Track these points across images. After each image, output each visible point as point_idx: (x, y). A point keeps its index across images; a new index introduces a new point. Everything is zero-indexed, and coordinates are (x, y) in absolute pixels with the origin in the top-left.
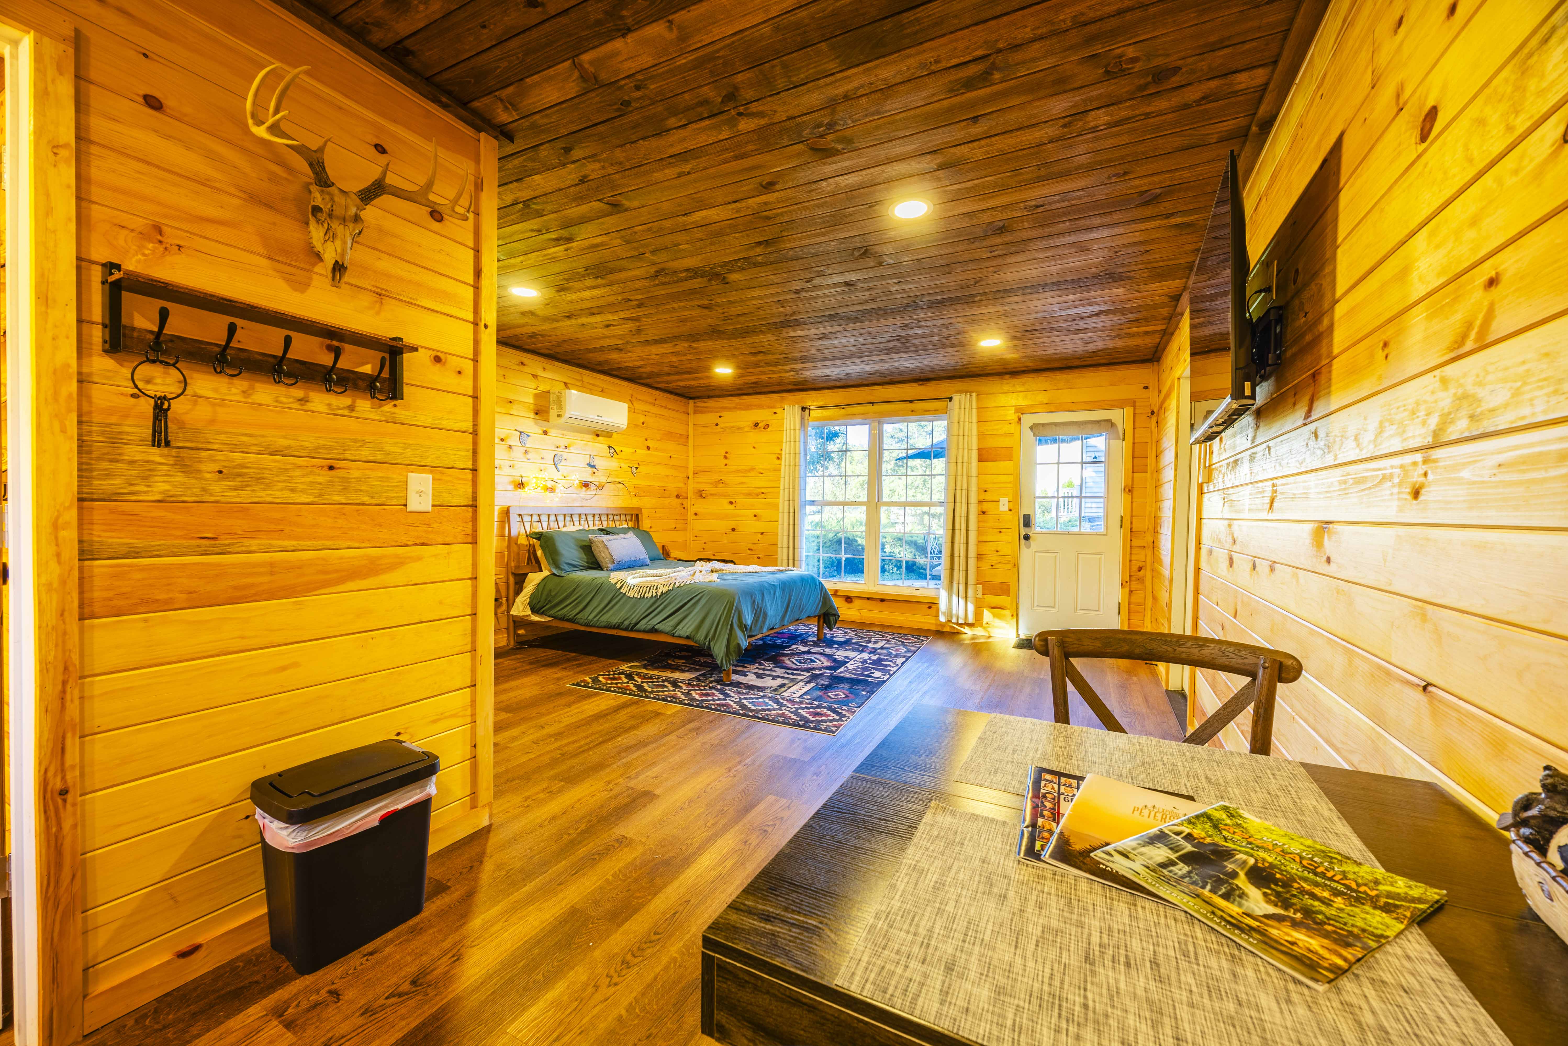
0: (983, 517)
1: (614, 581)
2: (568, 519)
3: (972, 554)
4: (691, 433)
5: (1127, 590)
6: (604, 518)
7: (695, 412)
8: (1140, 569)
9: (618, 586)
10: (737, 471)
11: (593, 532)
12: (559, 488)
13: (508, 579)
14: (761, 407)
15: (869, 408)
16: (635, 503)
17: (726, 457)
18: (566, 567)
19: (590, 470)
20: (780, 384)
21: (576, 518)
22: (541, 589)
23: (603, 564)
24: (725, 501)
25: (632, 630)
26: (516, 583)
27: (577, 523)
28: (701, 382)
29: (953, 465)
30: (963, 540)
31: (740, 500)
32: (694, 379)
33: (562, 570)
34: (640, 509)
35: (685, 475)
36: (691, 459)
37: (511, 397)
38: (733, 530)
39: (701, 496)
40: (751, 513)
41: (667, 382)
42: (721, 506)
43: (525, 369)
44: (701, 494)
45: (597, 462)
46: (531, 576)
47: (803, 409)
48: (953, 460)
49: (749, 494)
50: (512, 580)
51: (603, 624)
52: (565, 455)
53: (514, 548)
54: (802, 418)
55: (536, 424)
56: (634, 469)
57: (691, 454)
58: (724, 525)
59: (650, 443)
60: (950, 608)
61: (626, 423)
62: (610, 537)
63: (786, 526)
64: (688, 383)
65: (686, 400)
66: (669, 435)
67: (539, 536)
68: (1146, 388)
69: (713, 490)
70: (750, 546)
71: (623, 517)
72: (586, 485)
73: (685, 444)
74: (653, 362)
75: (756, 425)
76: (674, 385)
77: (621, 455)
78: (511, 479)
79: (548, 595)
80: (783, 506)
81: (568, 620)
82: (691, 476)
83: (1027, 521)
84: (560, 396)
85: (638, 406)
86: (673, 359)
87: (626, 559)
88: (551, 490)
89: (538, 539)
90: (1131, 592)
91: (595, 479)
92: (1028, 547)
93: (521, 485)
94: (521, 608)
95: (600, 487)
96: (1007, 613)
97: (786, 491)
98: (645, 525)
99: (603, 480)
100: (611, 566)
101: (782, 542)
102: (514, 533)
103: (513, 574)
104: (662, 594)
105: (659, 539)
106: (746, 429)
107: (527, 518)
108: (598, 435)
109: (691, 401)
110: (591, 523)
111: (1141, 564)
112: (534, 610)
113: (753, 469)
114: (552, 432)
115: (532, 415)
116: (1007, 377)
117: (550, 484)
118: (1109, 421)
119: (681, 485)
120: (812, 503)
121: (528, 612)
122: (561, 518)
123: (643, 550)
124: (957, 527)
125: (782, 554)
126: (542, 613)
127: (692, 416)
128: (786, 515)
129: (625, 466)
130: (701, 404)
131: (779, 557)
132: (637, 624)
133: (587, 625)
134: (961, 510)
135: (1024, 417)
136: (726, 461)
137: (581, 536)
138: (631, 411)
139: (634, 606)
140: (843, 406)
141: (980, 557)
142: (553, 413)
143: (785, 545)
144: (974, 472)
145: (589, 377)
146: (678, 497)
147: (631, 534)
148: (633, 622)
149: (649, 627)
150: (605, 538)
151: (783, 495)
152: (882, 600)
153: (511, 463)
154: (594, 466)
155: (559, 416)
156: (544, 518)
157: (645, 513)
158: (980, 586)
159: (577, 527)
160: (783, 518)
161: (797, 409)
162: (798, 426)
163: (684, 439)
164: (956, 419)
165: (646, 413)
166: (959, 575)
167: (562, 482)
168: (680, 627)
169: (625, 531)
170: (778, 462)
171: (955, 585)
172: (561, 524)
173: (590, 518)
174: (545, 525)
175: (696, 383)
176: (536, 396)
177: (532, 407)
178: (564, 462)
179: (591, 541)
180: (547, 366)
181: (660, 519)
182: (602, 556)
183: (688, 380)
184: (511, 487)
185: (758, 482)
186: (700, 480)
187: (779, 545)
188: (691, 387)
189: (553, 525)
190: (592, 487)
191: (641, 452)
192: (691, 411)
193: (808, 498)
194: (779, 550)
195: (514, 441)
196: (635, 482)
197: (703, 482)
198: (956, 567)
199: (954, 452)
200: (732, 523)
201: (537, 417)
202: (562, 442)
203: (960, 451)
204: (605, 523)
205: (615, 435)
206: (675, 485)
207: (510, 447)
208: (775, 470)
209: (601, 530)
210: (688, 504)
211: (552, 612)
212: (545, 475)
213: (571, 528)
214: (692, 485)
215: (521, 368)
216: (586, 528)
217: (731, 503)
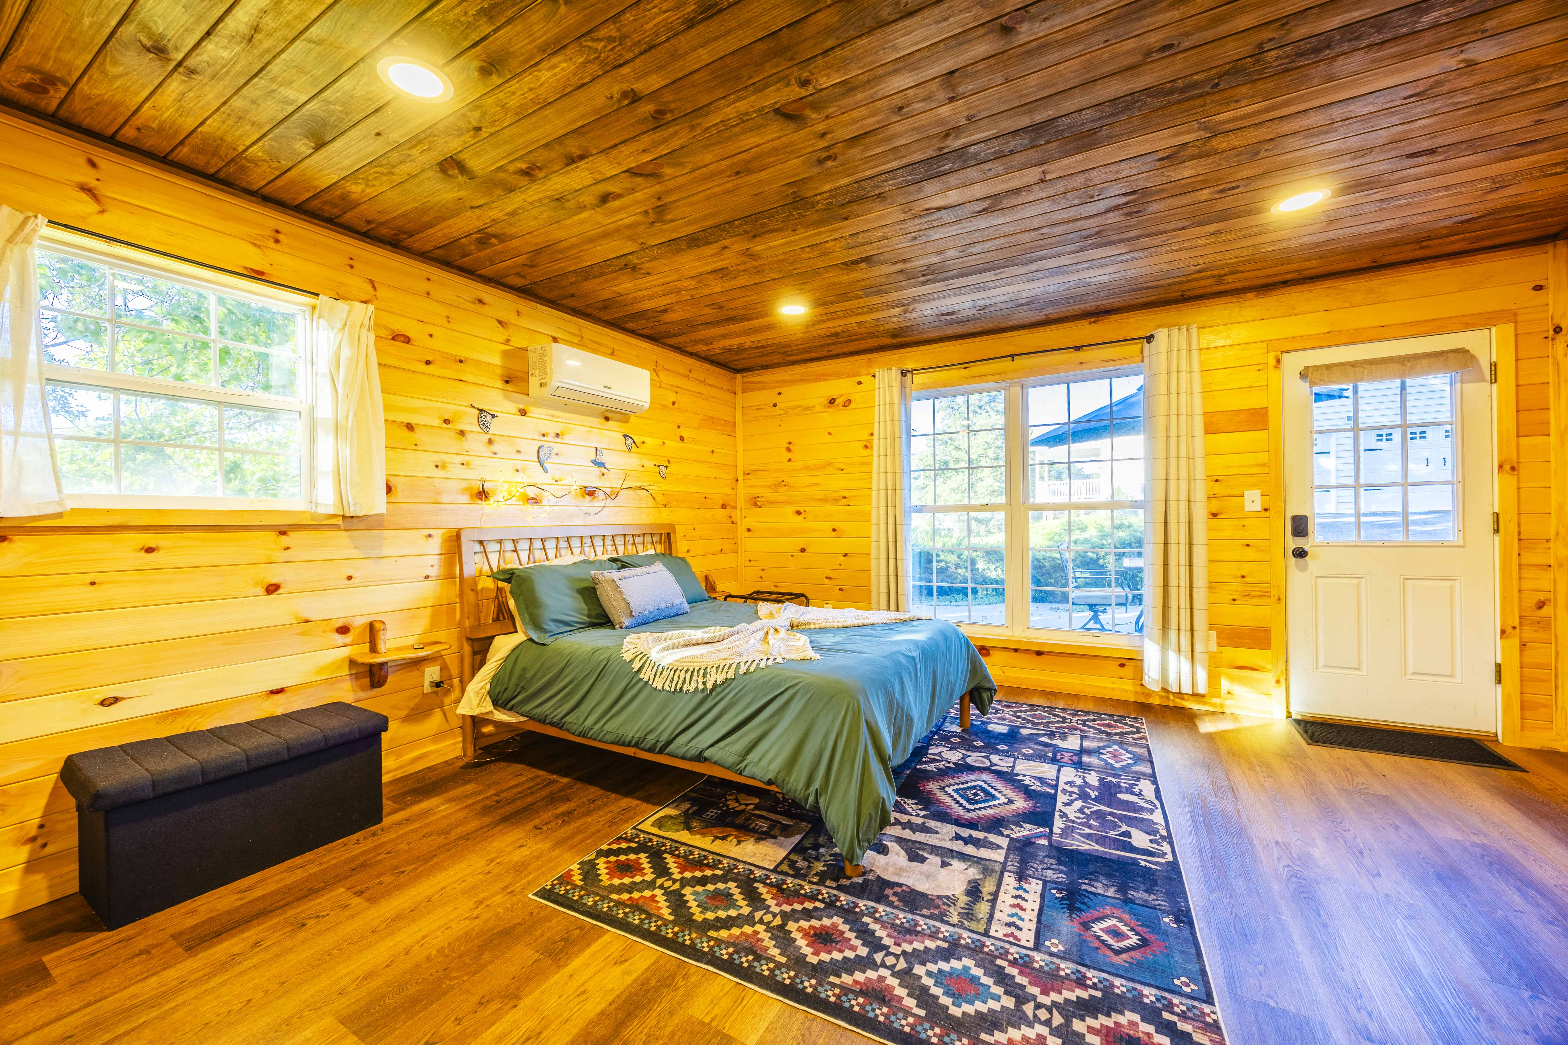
0: (1215, 522)
1: (628, 657)
2: (563, 544)
3: (1200, 581)
4: (739, 420)
5: (1516, 642)
6: (619, 541)
7: (744, 390)
8: (1541, 605)
9: (636, 666)
10: (806, 468)
11: (599, 564)
12: (547, 498)
13: (461, 648)
14: (839, 375)
15: (1007, 364)
16: (665, 517)
17: (789, 450)
18: (552, 627)
19: (597, 470)
20: (872, 335)
21: (575, 543)
22: (509, 666)
23: (614, 618)
24: (790, 510)
25: (661, 752)
26: (475, 653)
27: (577, 551)
28: (755, 338)
29: (1161, 441)
30: (1184, 560)
31: (812, 508)
32: (747, 332)
33: (544, 631)
34: (672, 527)
35: (732, 477)
36: (740, 454)
37: (462, 353)
38: (803, 550)
39: (755, 505)
40: (827, 526)
41: (707, 341)
42: (786, 517)
43: (485, 309)
44: (755, 502)
45: (606, 458)
46: (499, 641)
47: (903, 373)
48: (1162, 432)
49: (824, 500)
50: (467, 649)
51: (609, 737)
52: (556, 448)
53: (471, 597)
54: (903, 386)
55: (507, 398)
56: (662, 469)
57: (740, 449)
58: (792, 544)
59: (683, 432)
60: (1164, 670)
61: (648, 398)
62: (626, 572)
63: (883, 545)
64: (734, 342)
65: (732, 375)
66: (710, 422)
67: (509, 576)
68: (1538, 288)
69: (771, 496)
70: (828, 573)
71: (648, 539)
72: (591, 493)
73: (732, 434)
74: (685, 296)
75: (832, 401)
76: (717, 346)
77: (643, 448)
78: (464, 485)
79: (521, 677)
80: (878, 515)
81: (552, 724)
82: (741, 478)
83: (1300, 526)
84: (543, 354)
85: (664, 377)
86: (717, 287)
87: (651, 608)
88: (535, 501)
89: (508, 581)
90: (1523, 645)
91: (606, 484)
92: (1304, 569)
93: (482, 495)
94: (475, 702)
95: (613, 495)
96: (1268, 678)
97: (882, 494)
98: (681, 548)
99: (617, 484)
100: (627, 622)
101: (878, 566)
102: (469, 570)
103: (468, 639)
104: (715, 686)
105: (699, 567)
106: (818, 408)
107: (493, 547)
108: (607, 419)
109: (739, 376)
110: (599, 550)
111: (1542, 597)
112: (498, 702)
113: (830, 464)
114: (534, 411)
115: (500, 384)
116: (1250, 295)
117: (532, 492)
118: (1463, 351)
119: (728, 491)
120: (919, 509)
121: (488, 706)
122: (551, 544)
123: (677, 589)
124: (1173, 539)
125: (879, 585)
126: (511, 709)
127: (739, 395)
128: (883, 527)
129: (649, 464)
130: (753, 378)
131: (874, 588)
132: (669, 743)
133: (582, 735)
134: (1178, 513)
135: (1286, 358)
136: (789, 455)
137: (580, 573)
138: (655, 384)
139: (664, 706)
140: (965, 364)
141: (1212, 586)
142: (534, 382)
143: (883, 572)
144: (1199, 452)
145: (591, 330)
146: (724, 506)
147: (659, 566)
148: (664, 738)
149: (694, 752)
150: (616, 575)
151: (877, 499)
152: (1039, 653)
153: (463, 459)
154: (602, 465)
155: (542, 385)
156: (523, 546)
157: (680, 531)
158: (1214, 633)
159: (578, 558)
160: (877, 532)
161: (895, 374)
162: (896, 398)
163: (729, 427)
164: (1163, 368)
165: (677, 390)
166: (1179, 616)
167: (554, 489)
168: (753, 756)
169: (650, 560)
170: (866, 452)
171: (1173, 635)
172: (551, 553)
173: (598, 542)
174: (524, 556)
175: (747, 341)
176: (505, 354)
177: (499, 371)
178: (554, 459)
179: (595, 581)
180: (523, 309)
181: (701, 538)
182: (613, 606)
183: (737, 335)
184: (465, 498)
185: (837, 483)
186: (753, 482)
187: (874, 572)
188: (740, 349)
189: (539, 555)
190: (600, 495)
191: (673, 444)
192: (738, 389)
193: (915, 502)
194: (874, 579)
195: (470, 424)
196: (665, 486)
197: (758, 486)
198: (1173, 603)
199: (1161, 422)
200: (801, 542)
201: (508, 387)
202: (552, 428)
203: (1174, 419)
204: (621, 549)
205: (633, 419)
206: (720, 491)
207: (462, 433)
208: (862, 464)
209: (614, 560)
210: (737, 515)
211: (527, 708)
212: (520, 478)
213: (567, 559)
214: (743, 491)
215: (478, 307)
216: (592, 557)
217: (799, 513)
